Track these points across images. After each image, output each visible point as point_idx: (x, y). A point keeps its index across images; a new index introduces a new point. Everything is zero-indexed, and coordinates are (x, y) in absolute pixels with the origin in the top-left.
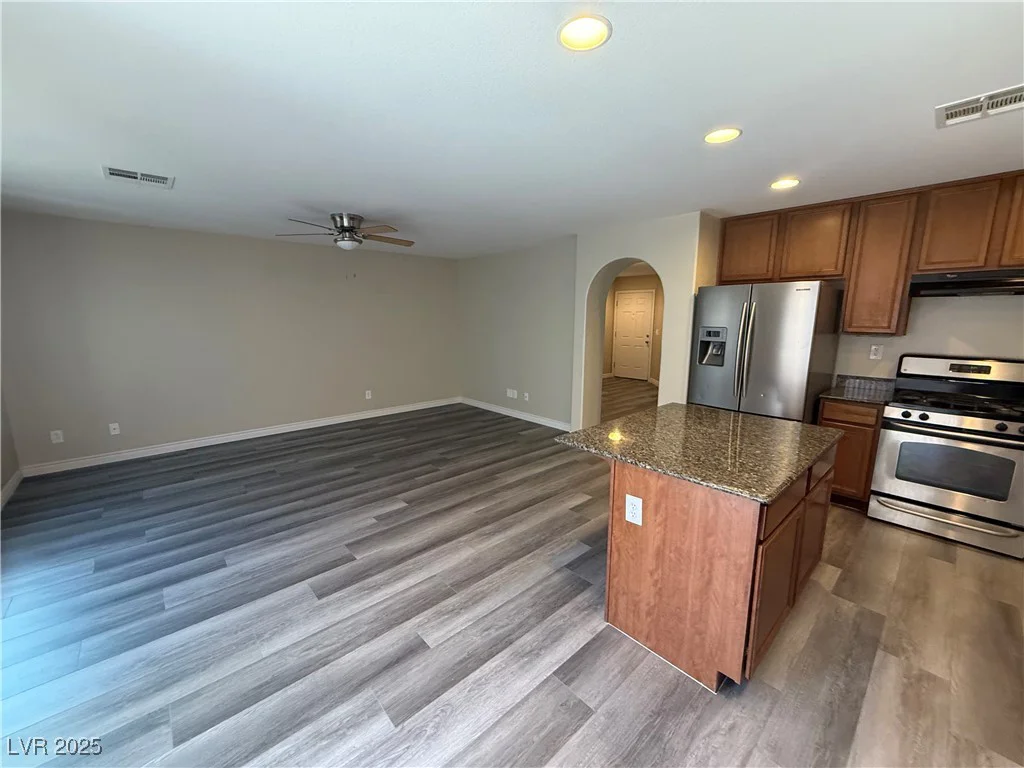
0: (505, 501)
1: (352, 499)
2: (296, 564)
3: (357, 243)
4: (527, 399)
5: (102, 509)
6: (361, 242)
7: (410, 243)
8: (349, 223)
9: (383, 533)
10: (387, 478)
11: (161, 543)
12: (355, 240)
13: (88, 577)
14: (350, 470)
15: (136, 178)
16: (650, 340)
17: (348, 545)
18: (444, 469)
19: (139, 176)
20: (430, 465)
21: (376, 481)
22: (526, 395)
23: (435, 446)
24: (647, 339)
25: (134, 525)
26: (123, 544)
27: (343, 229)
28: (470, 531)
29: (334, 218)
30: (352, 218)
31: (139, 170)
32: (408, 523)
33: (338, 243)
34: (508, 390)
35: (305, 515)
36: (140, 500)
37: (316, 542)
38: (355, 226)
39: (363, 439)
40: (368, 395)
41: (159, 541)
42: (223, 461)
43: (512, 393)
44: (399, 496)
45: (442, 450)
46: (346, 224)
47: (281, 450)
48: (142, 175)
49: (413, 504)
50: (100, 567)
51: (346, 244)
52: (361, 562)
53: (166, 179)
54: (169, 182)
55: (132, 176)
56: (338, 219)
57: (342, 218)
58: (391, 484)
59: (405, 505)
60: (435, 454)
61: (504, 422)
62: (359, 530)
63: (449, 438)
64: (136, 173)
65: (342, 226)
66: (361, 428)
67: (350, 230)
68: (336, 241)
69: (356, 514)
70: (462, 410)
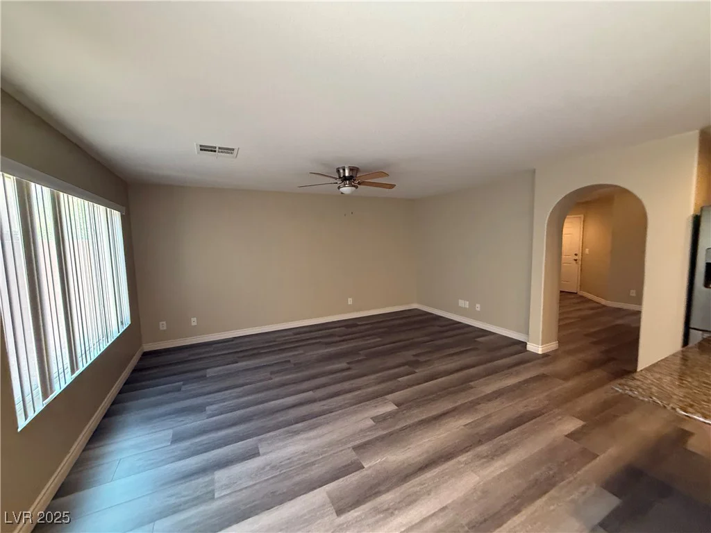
0: (489, 416)
1: (349, 396)
2: (313, 463)
3: (354, 188)
4: (478, 309)
5: (182, 383)
6: (357, 187)
7: (392, 186)
8: (349, 173)
9: (381, 438)
10: (373, 377)
11: (215, 421)
12: (353, 186)
13: (166, 448)
14: (343, 365)
15: (215, 151)
16: (578, 257)
17: (355, 448)
18: (421, 372)
19: (217, 149)
20: (407, 367)
21: (365, 378)
22: (478, 305)
23: (406, 348)
24: (576, 258)
25: (200, 400)
26: (191, 417)
27: (345, 179)
28: (465, 450)
29: (338, 171)
30: (351, 169)
31: (218, 145)
32: (402, 429)
33: (341, 189)
34: (460, 301)
35: (316, 407)
36: (204, 377)
37: (327, 439)
38: (353, 176)
39: (350, 336)
40: (350, 301)
41: (214, 418)
42: (255, 349)
43: (464, 304)
44: (387, 397)
45: (414, 352)
46: (347, 174)
47: (292, 342)
48: (219, 148)
49: (403, 407)
50: (177, 439)
51: (347, 190)
52: (369, 472)
53: (233, 150)
54: (235, 152)
55: (212, 150)
56: (341, 171)
57: (344, 170)
58: (379, 383)
59: (395, 407)
60: (409, 355)
61: (459, 328)
62: (361, 431)
63: (416, 340)
64: (216, 148)
65: (344, 176)
66: (347, 326)
67: (350, 178)
68: (339, 188)
69: (355, 412)
70: (420, 315)
